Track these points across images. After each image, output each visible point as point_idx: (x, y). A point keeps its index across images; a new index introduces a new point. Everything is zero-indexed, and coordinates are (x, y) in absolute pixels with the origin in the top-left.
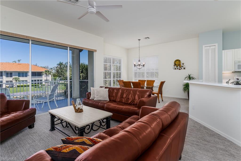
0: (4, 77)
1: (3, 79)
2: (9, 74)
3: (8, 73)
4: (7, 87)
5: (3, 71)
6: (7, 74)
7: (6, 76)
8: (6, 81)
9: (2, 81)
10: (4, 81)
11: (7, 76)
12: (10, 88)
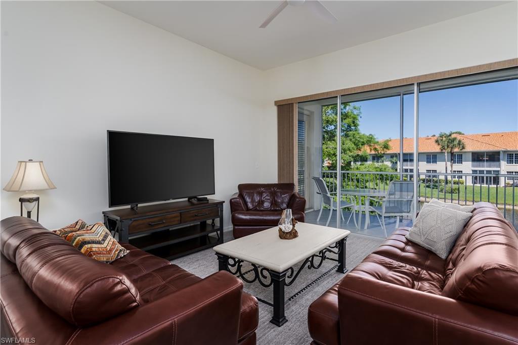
0: (503, 163)
1: (499, 166)
2: (514, 158)
3: (513, 154)
4: (508, 184)
5: (500, 150)
6: (510, 157)
7: (508, 161)
8: (508, 172)
9: (498, 171)
10: (502, 170)
11: (510, 161)
12: (515, 188)
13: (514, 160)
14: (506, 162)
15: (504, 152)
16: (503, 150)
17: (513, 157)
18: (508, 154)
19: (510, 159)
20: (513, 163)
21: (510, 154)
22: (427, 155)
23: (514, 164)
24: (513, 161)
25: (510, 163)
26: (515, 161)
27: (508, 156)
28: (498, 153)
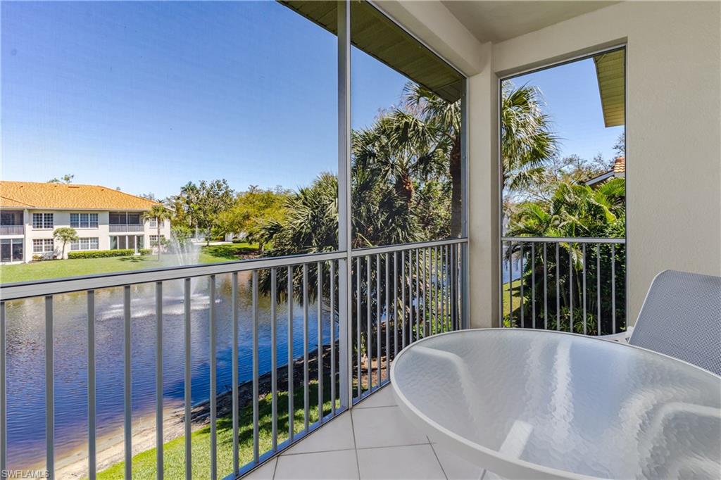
0: (28, 227)
1: (24, 233)
2: (44, 219)
3: (41, 214)
5: (24, 207)
6: (38, 218)
7: (34, 224)
8: (34, 240)
9: (22, 239)
10: (26, 238)
11: (37, 224)
12: (46, 262)
13: (43, 222)
14: (32, 226)
15: (29, 210)
16: (28, 207)
17: (41, 218)
18: (34, 214)
19: (38, 220)
20: (41, 227)
21: (38, 214)
23: (43, 228)
24: (41, 224)
25: (38, 227)
26: (45, 224)
27: (34, 218)
28: (21, 213)
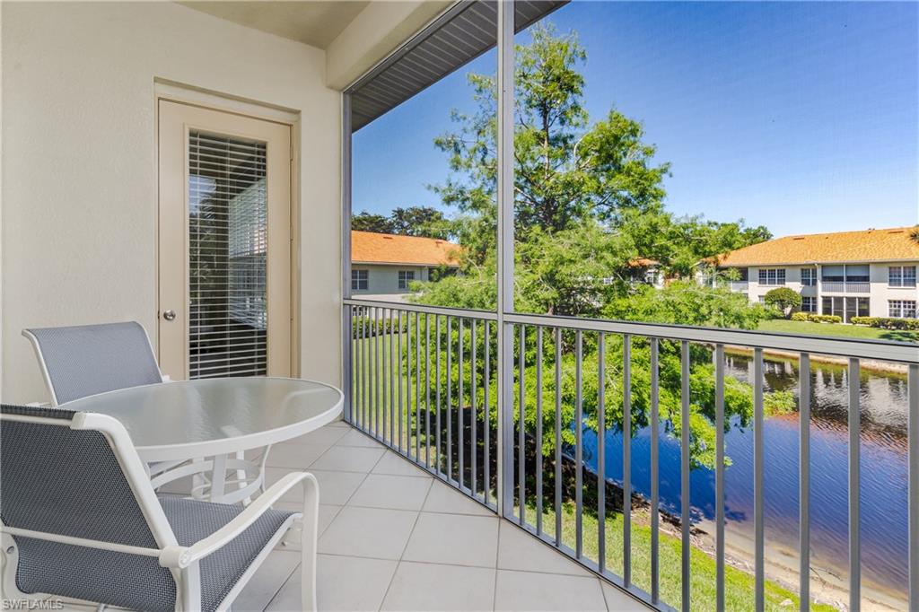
22: (890, 268)
